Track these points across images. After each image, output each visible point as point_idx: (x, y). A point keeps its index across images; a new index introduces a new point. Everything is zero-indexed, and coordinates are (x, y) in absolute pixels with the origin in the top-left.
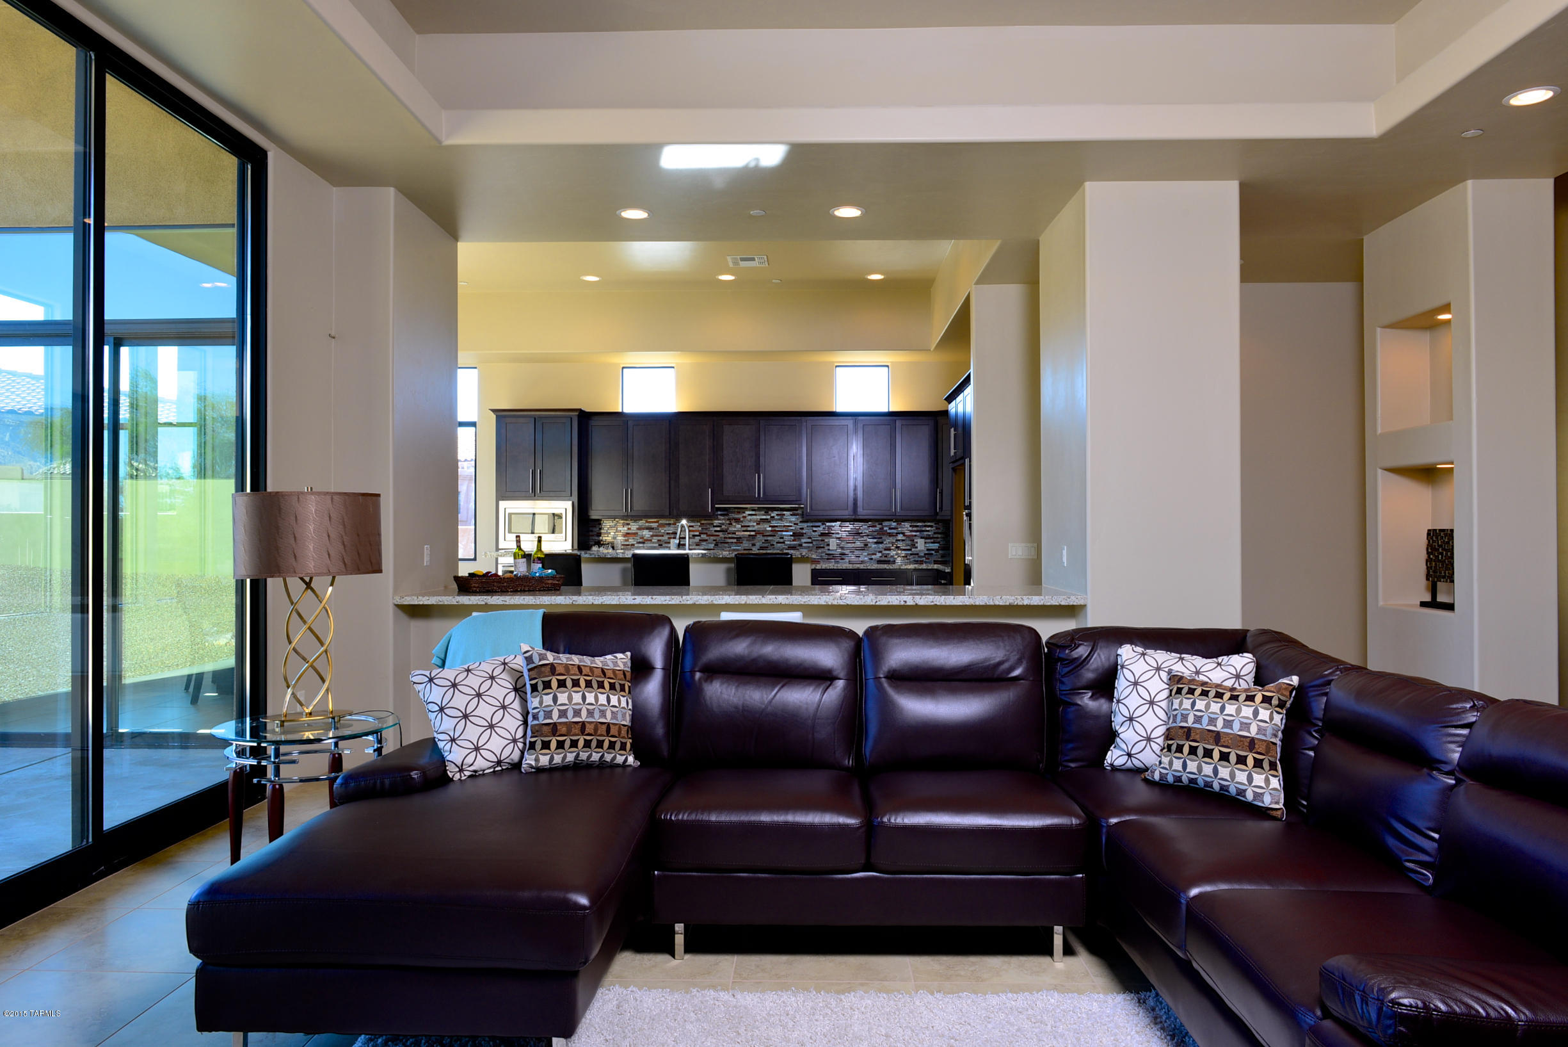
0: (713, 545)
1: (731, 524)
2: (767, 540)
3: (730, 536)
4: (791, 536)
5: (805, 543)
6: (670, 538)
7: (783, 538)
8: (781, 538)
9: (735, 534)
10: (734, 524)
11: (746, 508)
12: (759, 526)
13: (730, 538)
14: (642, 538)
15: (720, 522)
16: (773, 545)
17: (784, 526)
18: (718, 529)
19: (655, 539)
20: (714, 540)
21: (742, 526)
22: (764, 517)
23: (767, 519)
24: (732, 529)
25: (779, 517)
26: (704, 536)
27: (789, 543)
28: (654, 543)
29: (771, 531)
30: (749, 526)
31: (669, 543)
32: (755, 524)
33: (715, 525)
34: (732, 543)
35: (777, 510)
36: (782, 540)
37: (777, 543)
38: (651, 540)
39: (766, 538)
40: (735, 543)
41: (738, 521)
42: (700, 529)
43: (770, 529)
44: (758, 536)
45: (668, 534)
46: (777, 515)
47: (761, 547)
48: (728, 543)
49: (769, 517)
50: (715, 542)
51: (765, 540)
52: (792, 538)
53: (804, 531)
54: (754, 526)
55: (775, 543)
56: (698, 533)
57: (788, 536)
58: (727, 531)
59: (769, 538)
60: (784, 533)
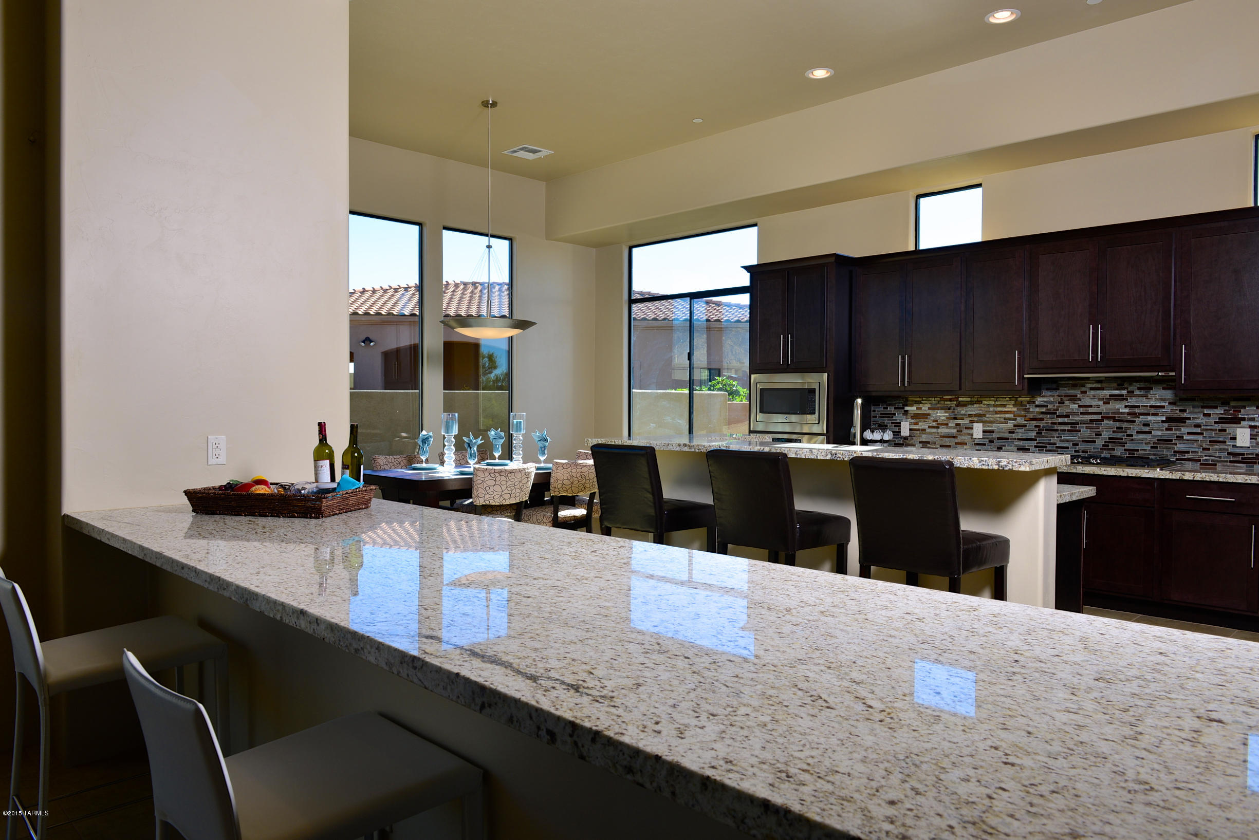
0: (1034, 434)
1: (1062, 403)
2: (1122, 428)
3: (1060, 420)
4: (1163, 422)
5: (1189, 433)
6: (972, 422)
7: (1148, 425)
8: (1144, 425)
9: (1067, 417)
10: (1066, 402)
11: (1088, 378)
12: (1108, 406)
13: (1060, 423)
14: (936, 421)
15: (1045, 399)
16: (1132, 436)
17: (1151, 407)
18: (1044, 410)
19: (952, 423)
20: (1036, 426)
21: (1080, 406)
22: (1117, 392)
23: (1122, 395)
24: (1062, 410)
25: (1142, 393)
26: (1020, 421)
27: (1159, 433)
28: (951, 427)
29: (1129, 414)
30: (1091, 406)
31: (972, 428)
32: (1101, 403)
33: (1037, 403)
34: (1064, 430)
35: (1137, 381)
36: (1147, 429)
37: (1138, 432)
38: (947, 424)
39: (1118, 424)
40: (1068, 430)
41: (1073, 398)
42: (1015, 409)
43: (1127, 410)
44: (1106, 421)
45: (970, 415)
46: (1139, 389)
47: (1110, 438)
48: (1057, 430)
49: (1124, 392)
50: (1037, 429)
51: (1117, 428)
52: (1166, 425)
53: (1185, 415)
54: (1098, 406)
55: (1134, 433)
56: (1011, 416)
57: (1157, 422)
58: (1056, 413)
59: (1125, 425)
60: (1149, 418)
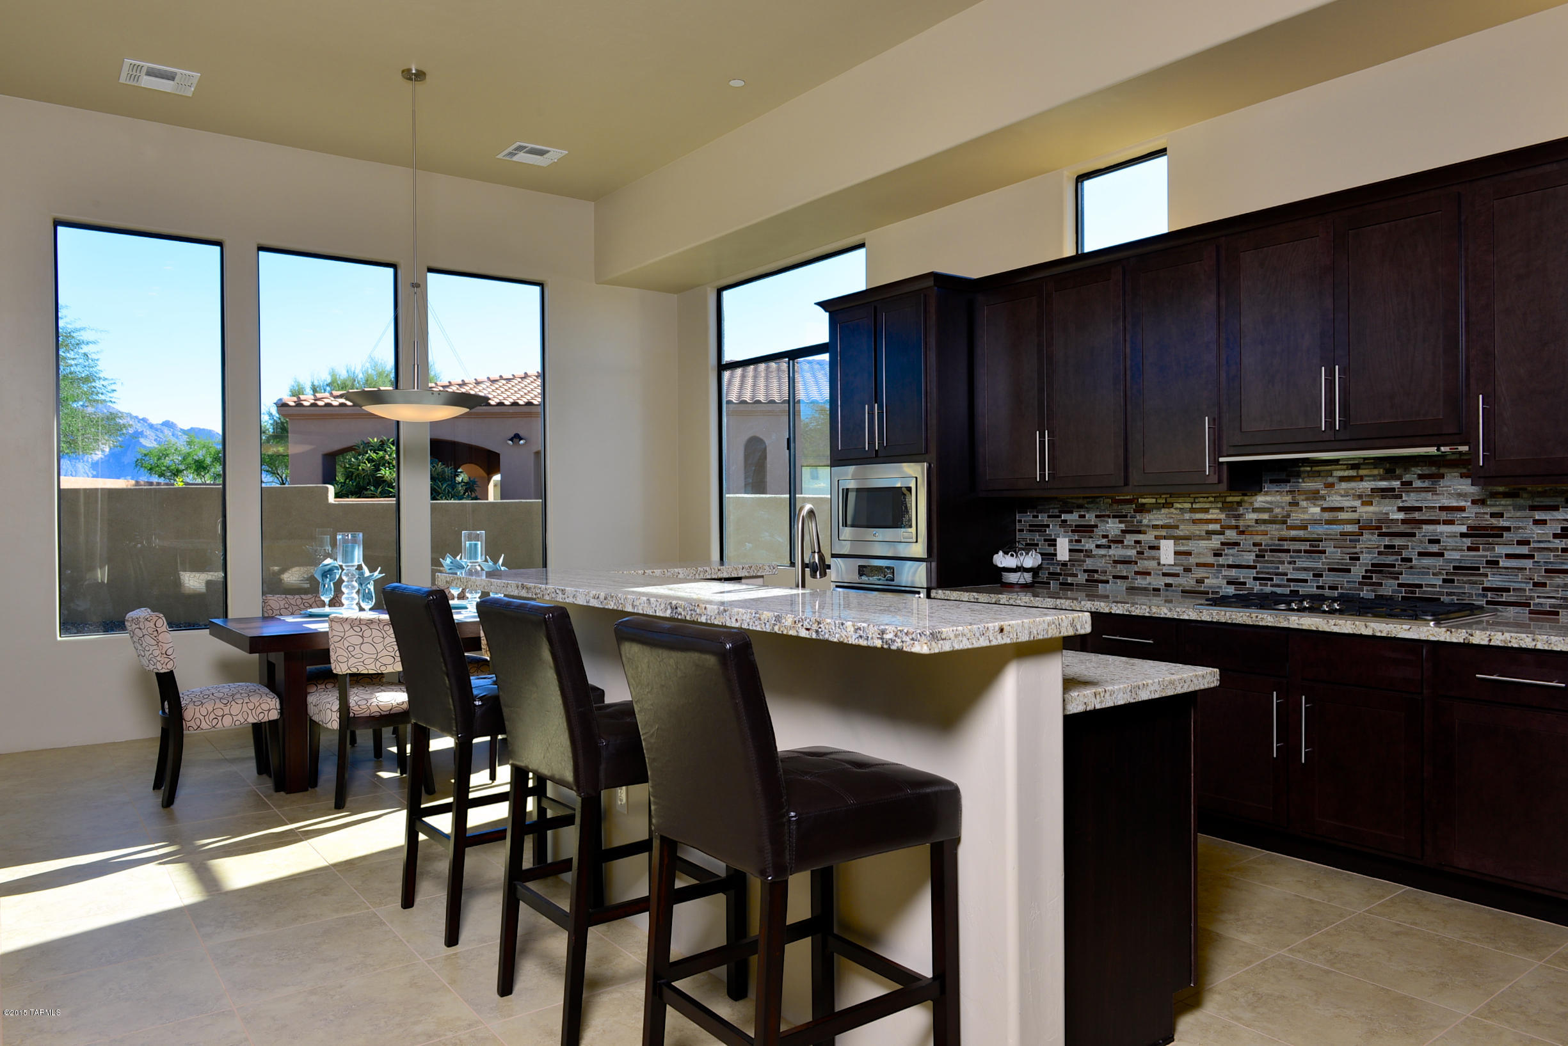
0: (1252, 557)
1: (1294, 504)
2: (1393, 547)
3: (1293, 533)
4: (1463, 535)
5: (1508, 556)
6: (1157, 538)
7: (1438, 541)
8: (1431, 541)
9: (1305, 528)
10: (1304, 504)
11: (1336, 462)
12: (1370, 509)
13: (1293, 539)
14: (1105, 536)
15: (1268, 498)
16: (1410, 560)
17: (1442, 508)
18: (1265, 516)
19: (1130, 539)
20: (1255, 545)
21: (1324, 510)
22: (1384, 484)
23: (1393, 490)
24: (1297, 517)
25: (1426, 484)
26: (1231, 535)
27: (1456, 555)
28: (1127, 547)
29: (1404, 521)
30: (1341, 509)
31: (1158, 548)
32: (1357, 503)
33: (1257, 505)
34: (1300, 551)
35: (1416, 465)
36: (1434, 548)
37: (1420, 554)
38: (1122, 542)
39: (1387, 541)
40: (1306, 551)
41: (1314, 496)
42: (1222, 516)
43: (1401, 516)
44: (1366, 536)
45: (1155, 527)
46: (1421, 477)
47: (1373, 565)
48: (1288, 551)
49: (1396, 484)
50: (1257, 549)
51: (1386, 547)
52: (1468, 542)
53: (1502, 523)
54: (1354, 510)
55: (1414, 557)
56: (1217, 527)
57: (1452, 535)
58: (1285, 522)
59: (1397, 542)
60: (1441, 528)
